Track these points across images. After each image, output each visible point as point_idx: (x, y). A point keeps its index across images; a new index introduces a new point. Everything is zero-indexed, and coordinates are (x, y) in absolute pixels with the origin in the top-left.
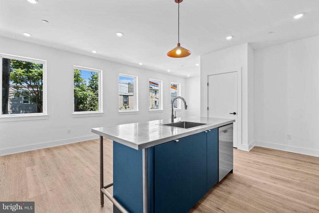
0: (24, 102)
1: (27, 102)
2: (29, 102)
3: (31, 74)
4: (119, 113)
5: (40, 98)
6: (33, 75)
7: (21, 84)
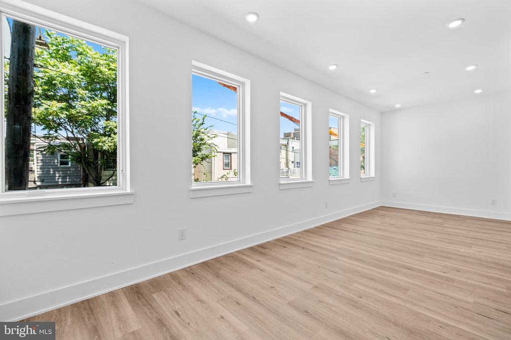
0: (62, 163)
1: (67, 163)
2: (70, 163)
3: (73, 112)
4: (280, 184)
5: (87, 155)
6: (78, 113)
7: (56, 131)
